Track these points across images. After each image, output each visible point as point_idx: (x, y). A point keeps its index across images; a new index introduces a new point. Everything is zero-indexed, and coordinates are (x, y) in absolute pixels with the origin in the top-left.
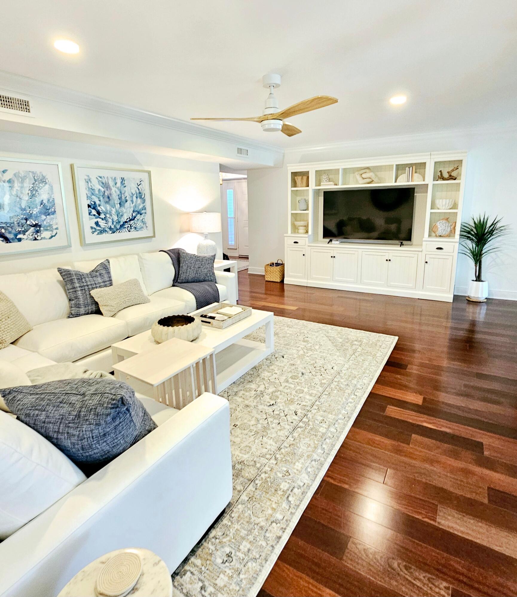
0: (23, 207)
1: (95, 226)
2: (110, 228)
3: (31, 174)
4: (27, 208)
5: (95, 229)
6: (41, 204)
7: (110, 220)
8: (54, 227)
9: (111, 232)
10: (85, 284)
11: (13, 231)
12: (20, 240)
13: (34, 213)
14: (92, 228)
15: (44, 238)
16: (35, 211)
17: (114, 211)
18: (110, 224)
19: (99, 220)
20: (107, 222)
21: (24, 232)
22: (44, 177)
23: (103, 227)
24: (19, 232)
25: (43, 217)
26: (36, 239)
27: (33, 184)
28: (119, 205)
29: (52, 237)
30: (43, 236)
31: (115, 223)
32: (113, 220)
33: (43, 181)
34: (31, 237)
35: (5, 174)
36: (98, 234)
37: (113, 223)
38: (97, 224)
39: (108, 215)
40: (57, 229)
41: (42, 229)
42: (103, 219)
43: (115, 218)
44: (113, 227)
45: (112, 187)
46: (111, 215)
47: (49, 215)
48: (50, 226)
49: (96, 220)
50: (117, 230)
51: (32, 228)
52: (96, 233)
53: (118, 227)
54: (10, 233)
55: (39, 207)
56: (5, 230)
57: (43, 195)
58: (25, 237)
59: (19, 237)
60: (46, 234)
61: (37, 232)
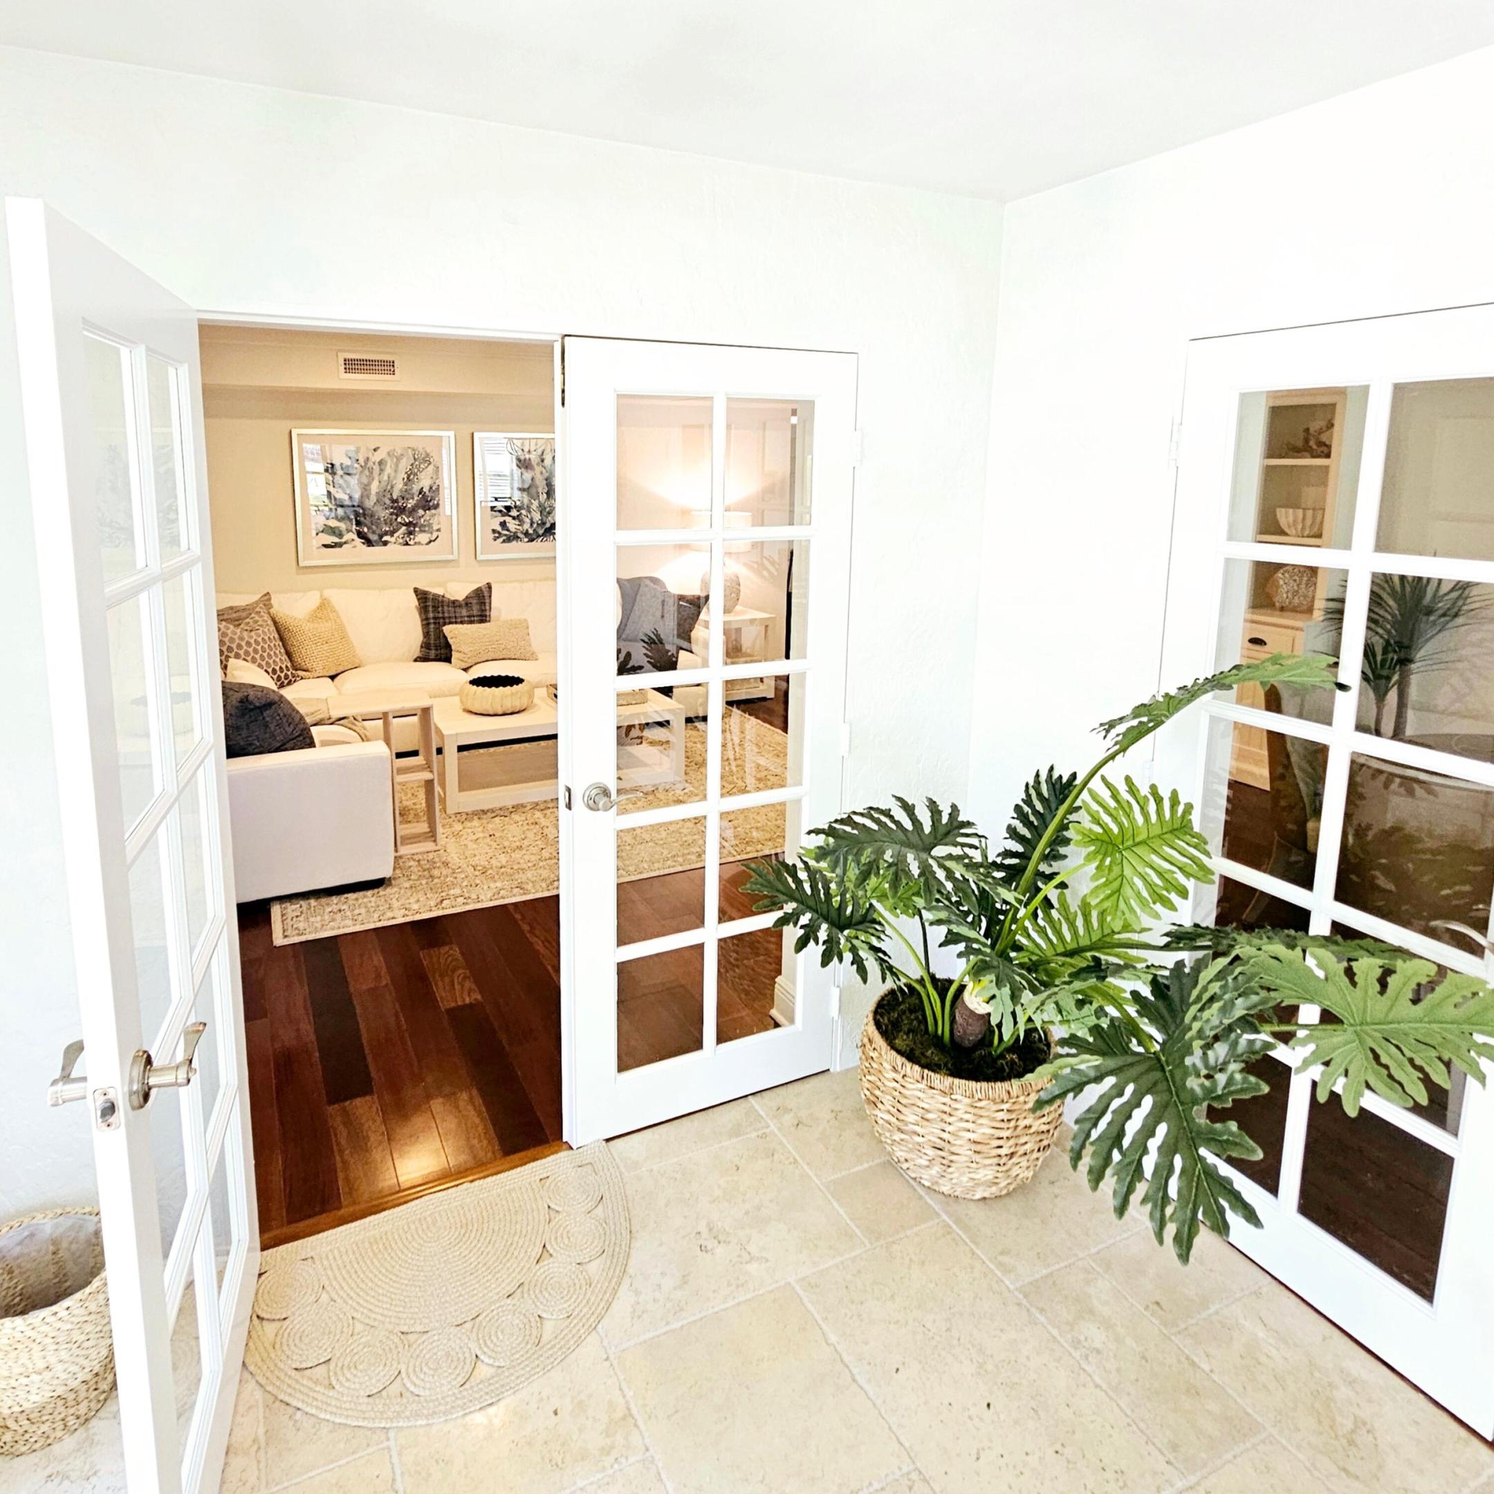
0: (395, 498)
1: (499, 529)
2: (526, 534)
3: (410, 451)
4: (400, 499)
5: (499, 533)
6: (420, 493)
7: (527, 521)
8: (435, 527)
9: (526, 540)
10: (441, 615)
11: (378, 531)
12: (385, 543)
13: (409, 506)
14: (494, 531)
15: (419, 543)
16: (410, 504)
17: (535, 504)
18: (527, 526)
19: (508, 519)
20: (521, 523)
21: (392, 533)
22: (428, 455)
23: (514, 530)
24: (386, 533)
25: (421, 512)
26: (407, 544)
27: (412, 465)
28: (545, 496)
29: (430, 541)
30: (417, 540)
31: (535, 525)
32: (532, 520)
33: (427, 460)
34: (401, 541)
35: (376, 453)
36: (504, 541)
37: (531, 525)
38: (503, 524)
39: (523, 512)
40: (438, 530)
41: (417, 529)
42: (514, 518)
43: (537, 517)
44: (531, 531)
45: (536, 466)
46: (530, 512)
47: (429, 509)
48: (430, 525)
49: (502, 519)
50: (539, 536)
51: (404, 528)
52: (501, 540)
53: (541, 532)
54: (374, 532)
55: (416, 498)
56: (368, 528)
57: (424, 482)
58: (393, 539)
59: (385, 538)
60: (422, 537)
61: (410, 533)
